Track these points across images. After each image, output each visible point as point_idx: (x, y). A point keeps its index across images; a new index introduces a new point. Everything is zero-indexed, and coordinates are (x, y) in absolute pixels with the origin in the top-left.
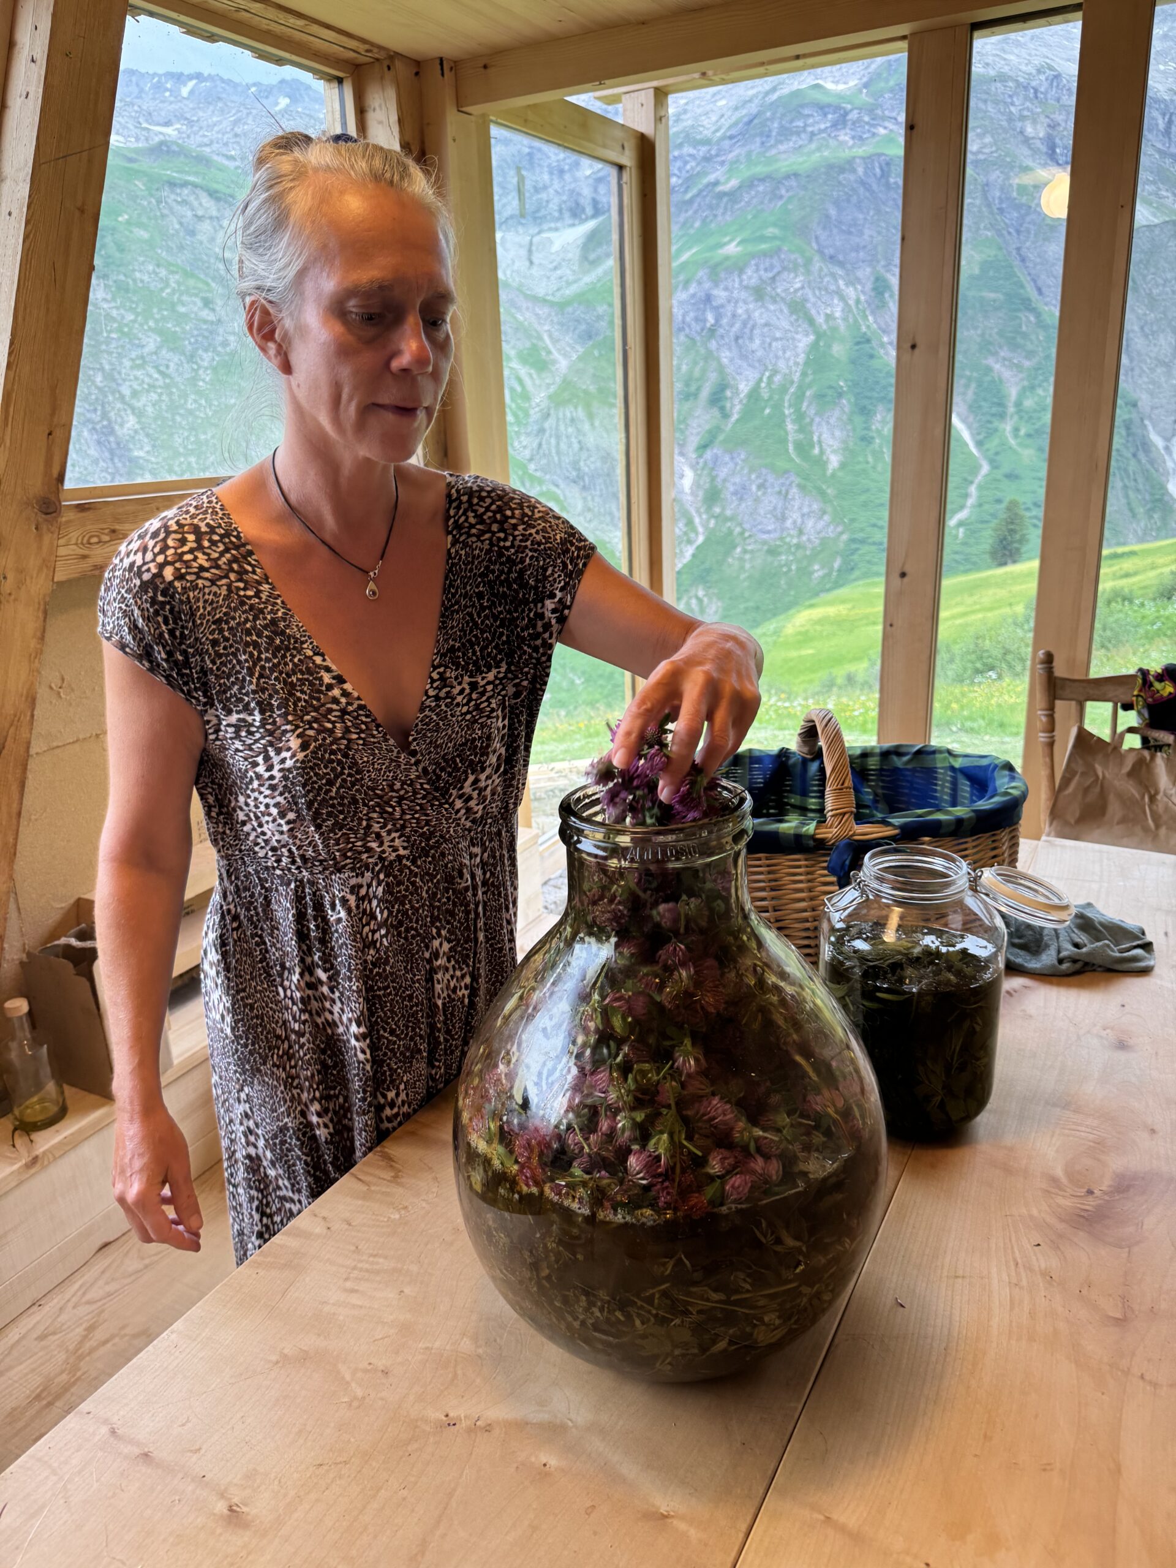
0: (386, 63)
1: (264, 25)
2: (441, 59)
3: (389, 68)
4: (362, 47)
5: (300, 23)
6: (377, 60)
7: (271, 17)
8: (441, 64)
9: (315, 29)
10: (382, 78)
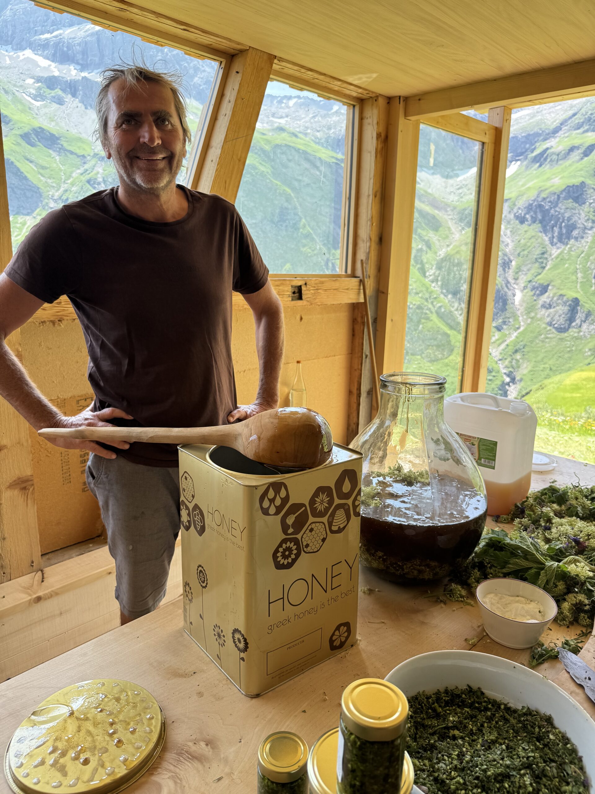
0: (375, 98)
1: (324, 84)
2: (400, 97)
3: (376, 100)
4: (365, 92)
5: (339, 83)
6: (371, 97)
7: (327, 81)
8: (400, 99)
9: (345, 85)
10: (372, 105)
